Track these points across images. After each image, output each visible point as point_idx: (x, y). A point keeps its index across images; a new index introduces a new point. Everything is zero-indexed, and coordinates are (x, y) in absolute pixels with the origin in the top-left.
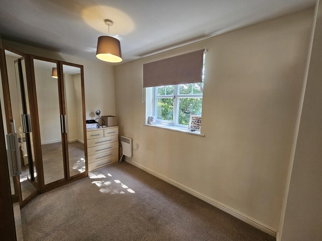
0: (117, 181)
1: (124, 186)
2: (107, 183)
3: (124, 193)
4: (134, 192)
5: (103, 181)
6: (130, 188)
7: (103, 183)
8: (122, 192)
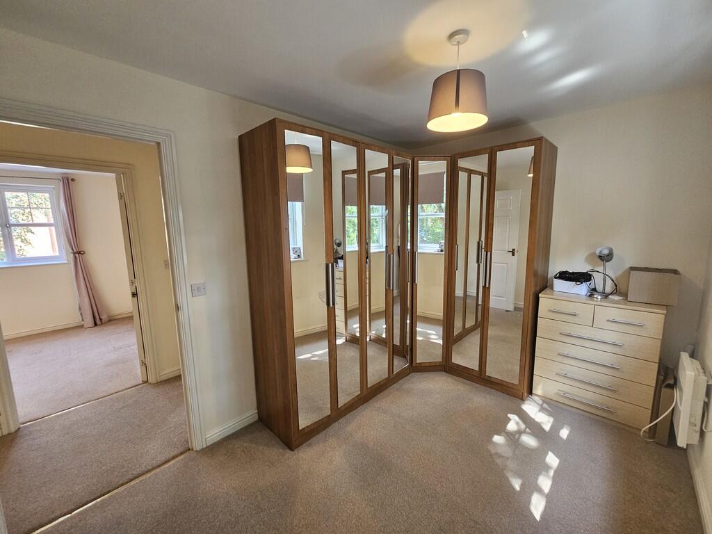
0: (552, 460)
1: (545, 483)
2: (529, 441)
3: (517, 488)
4: (538, 517)
5: (527, 430)
6: (550, 498)
7: (524, 432)
8: (517, 484)
